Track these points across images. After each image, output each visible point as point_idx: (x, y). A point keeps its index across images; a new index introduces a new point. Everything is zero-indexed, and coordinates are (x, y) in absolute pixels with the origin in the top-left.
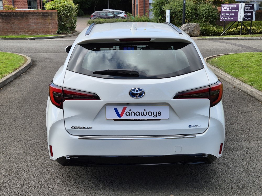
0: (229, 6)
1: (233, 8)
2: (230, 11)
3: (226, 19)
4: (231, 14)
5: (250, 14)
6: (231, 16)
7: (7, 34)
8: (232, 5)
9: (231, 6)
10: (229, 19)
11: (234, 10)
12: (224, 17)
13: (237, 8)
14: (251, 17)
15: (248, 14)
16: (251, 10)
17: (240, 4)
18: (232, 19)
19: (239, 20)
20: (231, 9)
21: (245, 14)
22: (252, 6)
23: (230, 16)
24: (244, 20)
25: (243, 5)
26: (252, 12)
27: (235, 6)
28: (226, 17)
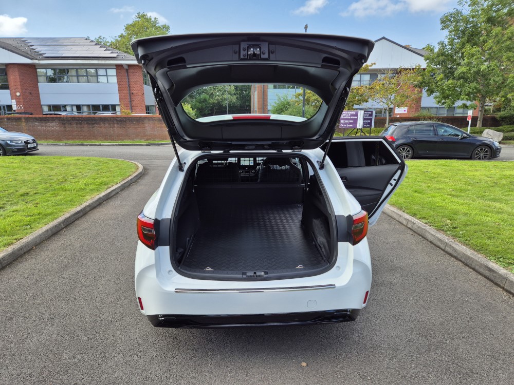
0: (348, 113)
1: (352, 115)
2: (350, 118)
3: (346, 125)
4: (350, 121)
5: (369, 121)
6: (350, 123)
7: (122, 140)
9: (351, 113)
10: (348, 125)
11: (354, 117)
12: (343, 124)
13: (356, 115)
14: (370, 124)
15: (367, 121)
16: (370, 117)
17: (359, 111)
18: (351, 126)
19: (358, 127)
20: (351, 116)
21: (365, 121)
22: (371, 113)
24: (363, 127)
25: (362, 112)
26: (371, 120)
27: (354, 113)
28: (345, 124)
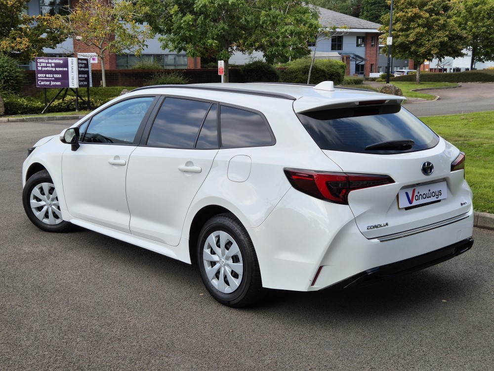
1: (57, 65)
4: (56, 76)
8: (56, 59)
9: (54, 61)
10: (52, 83)
11: (61, 69)
12: (43, 81)
13: (66, 65)
14: (87, 79)
15: (83, 76)
16: (86, 69)
17: (69, 59)
18: (59, 83)
19: (70, 86)
20: (55, 67)
21: (80, 76)
22: (85, 62)
23: (53, 79)
24: (79, 86)
25: (75, 60)
26: (87, 73)
27: (61, 62)
28: (47, 81)
